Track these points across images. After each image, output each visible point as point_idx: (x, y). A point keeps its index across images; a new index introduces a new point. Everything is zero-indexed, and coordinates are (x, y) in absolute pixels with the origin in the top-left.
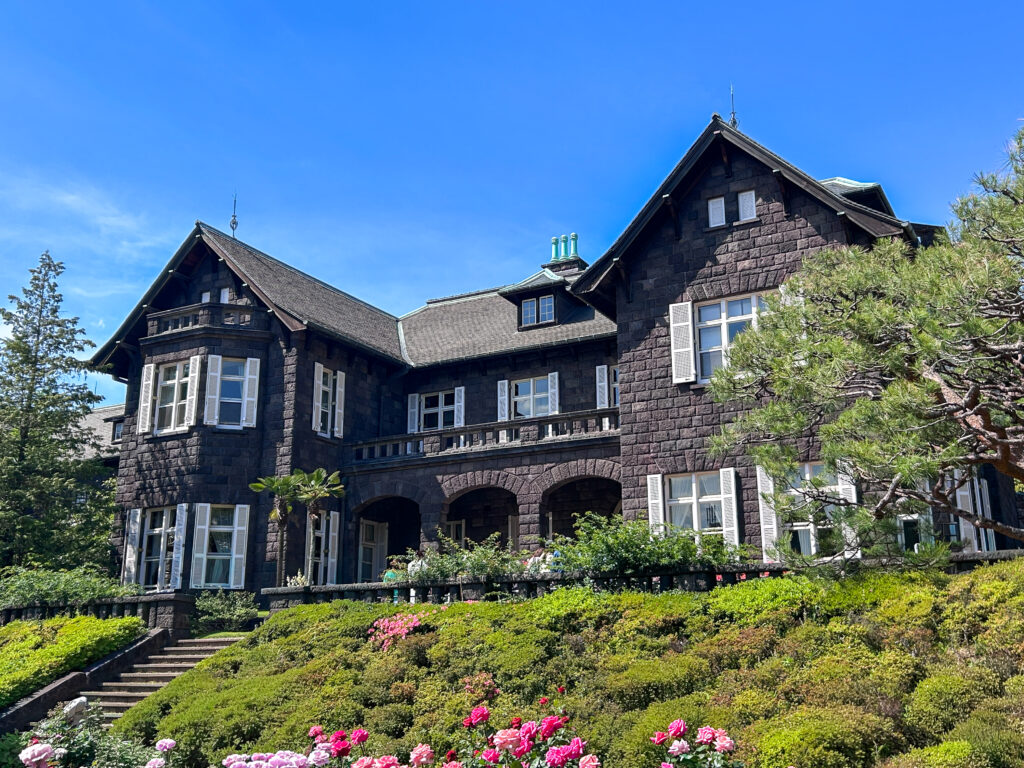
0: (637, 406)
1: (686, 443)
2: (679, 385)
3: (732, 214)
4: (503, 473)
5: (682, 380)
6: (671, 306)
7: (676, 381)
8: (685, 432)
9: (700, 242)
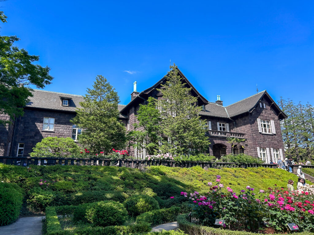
0: (254, 135)
1: (261, 143)
2: (260, 133)
3: (263, 106)
4: (224, 141)
5: (260, 132)
6: (258, 119)
7: (259, 132)
8: (261, 141)
9: (260, 109)
